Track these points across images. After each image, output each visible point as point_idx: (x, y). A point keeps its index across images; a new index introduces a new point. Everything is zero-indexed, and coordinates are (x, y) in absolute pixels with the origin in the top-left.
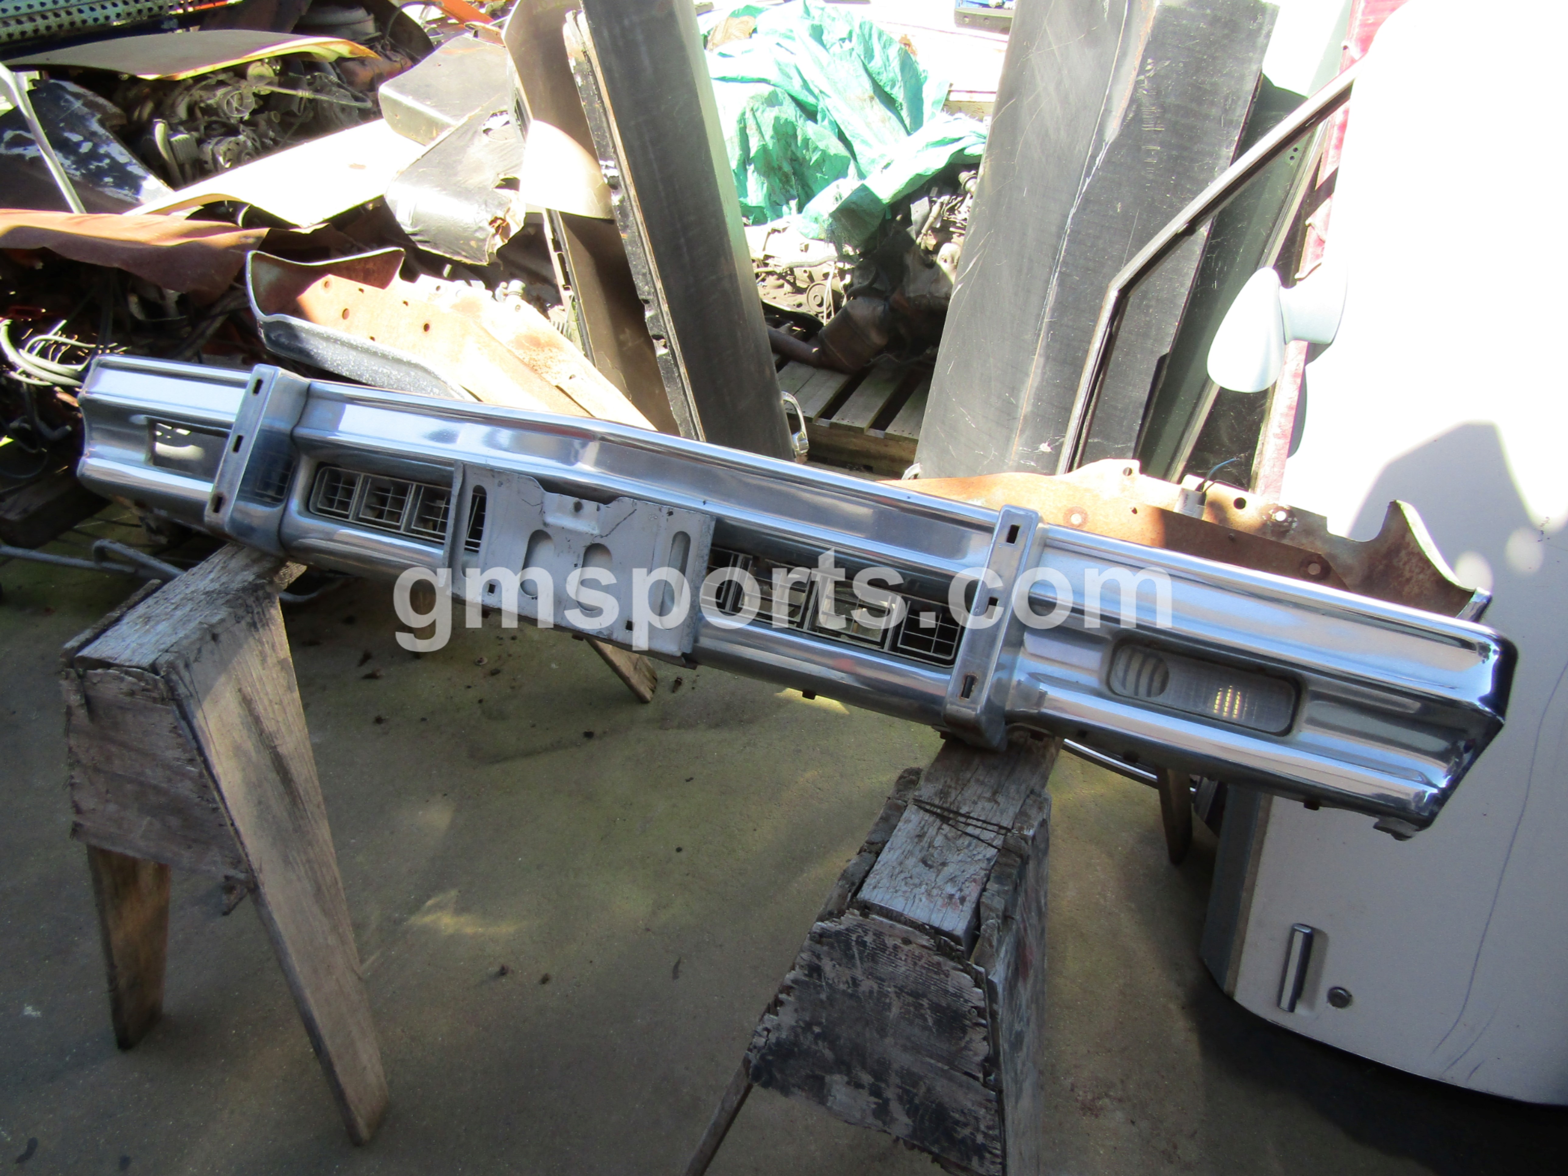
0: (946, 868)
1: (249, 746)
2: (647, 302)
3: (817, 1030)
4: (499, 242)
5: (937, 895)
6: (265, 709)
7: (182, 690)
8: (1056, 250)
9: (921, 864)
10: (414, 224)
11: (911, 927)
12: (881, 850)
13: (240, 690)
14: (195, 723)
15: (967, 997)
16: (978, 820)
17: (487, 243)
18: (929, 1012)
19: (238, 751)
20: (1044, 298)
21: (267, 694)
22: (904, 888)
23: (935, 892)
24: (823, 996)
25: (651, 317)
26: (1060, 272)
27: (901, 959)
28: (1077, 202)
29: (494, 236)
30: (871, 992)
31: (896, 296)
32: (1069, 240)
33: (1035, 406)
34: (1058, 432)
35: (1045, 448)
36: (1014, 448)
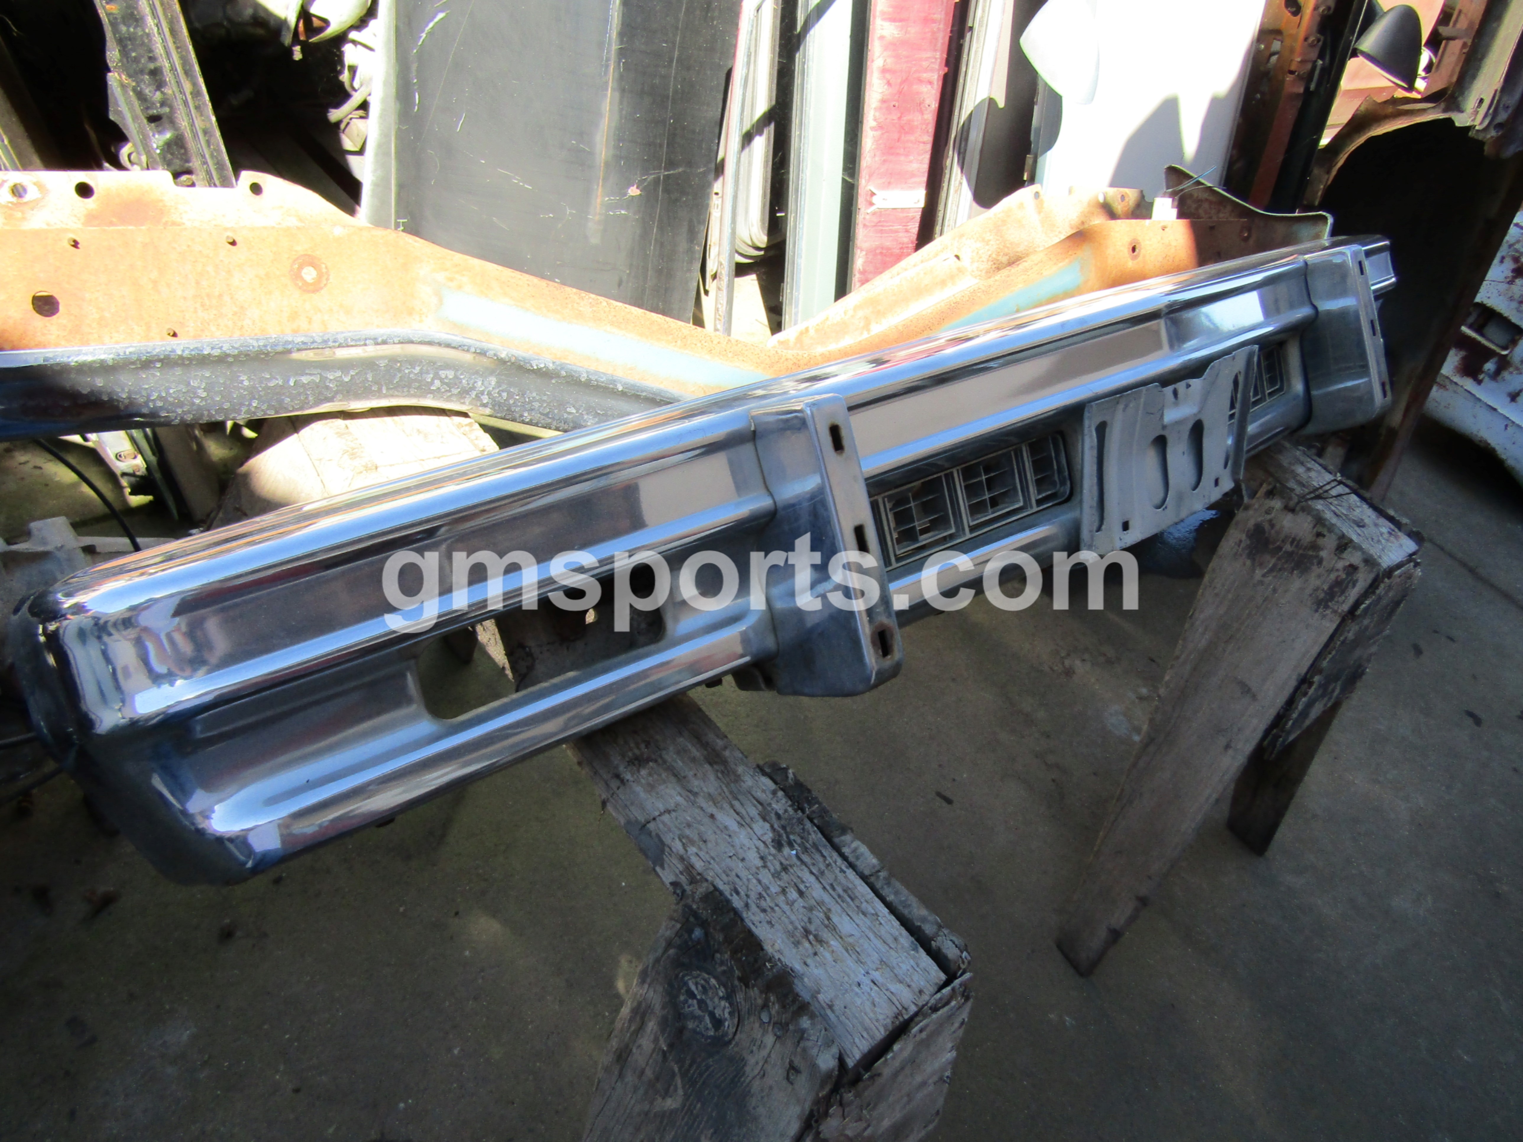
20: (606, 20)
33: (617, 147)
34: (645, 171)
35: (634, 191)
36: (599, 200)
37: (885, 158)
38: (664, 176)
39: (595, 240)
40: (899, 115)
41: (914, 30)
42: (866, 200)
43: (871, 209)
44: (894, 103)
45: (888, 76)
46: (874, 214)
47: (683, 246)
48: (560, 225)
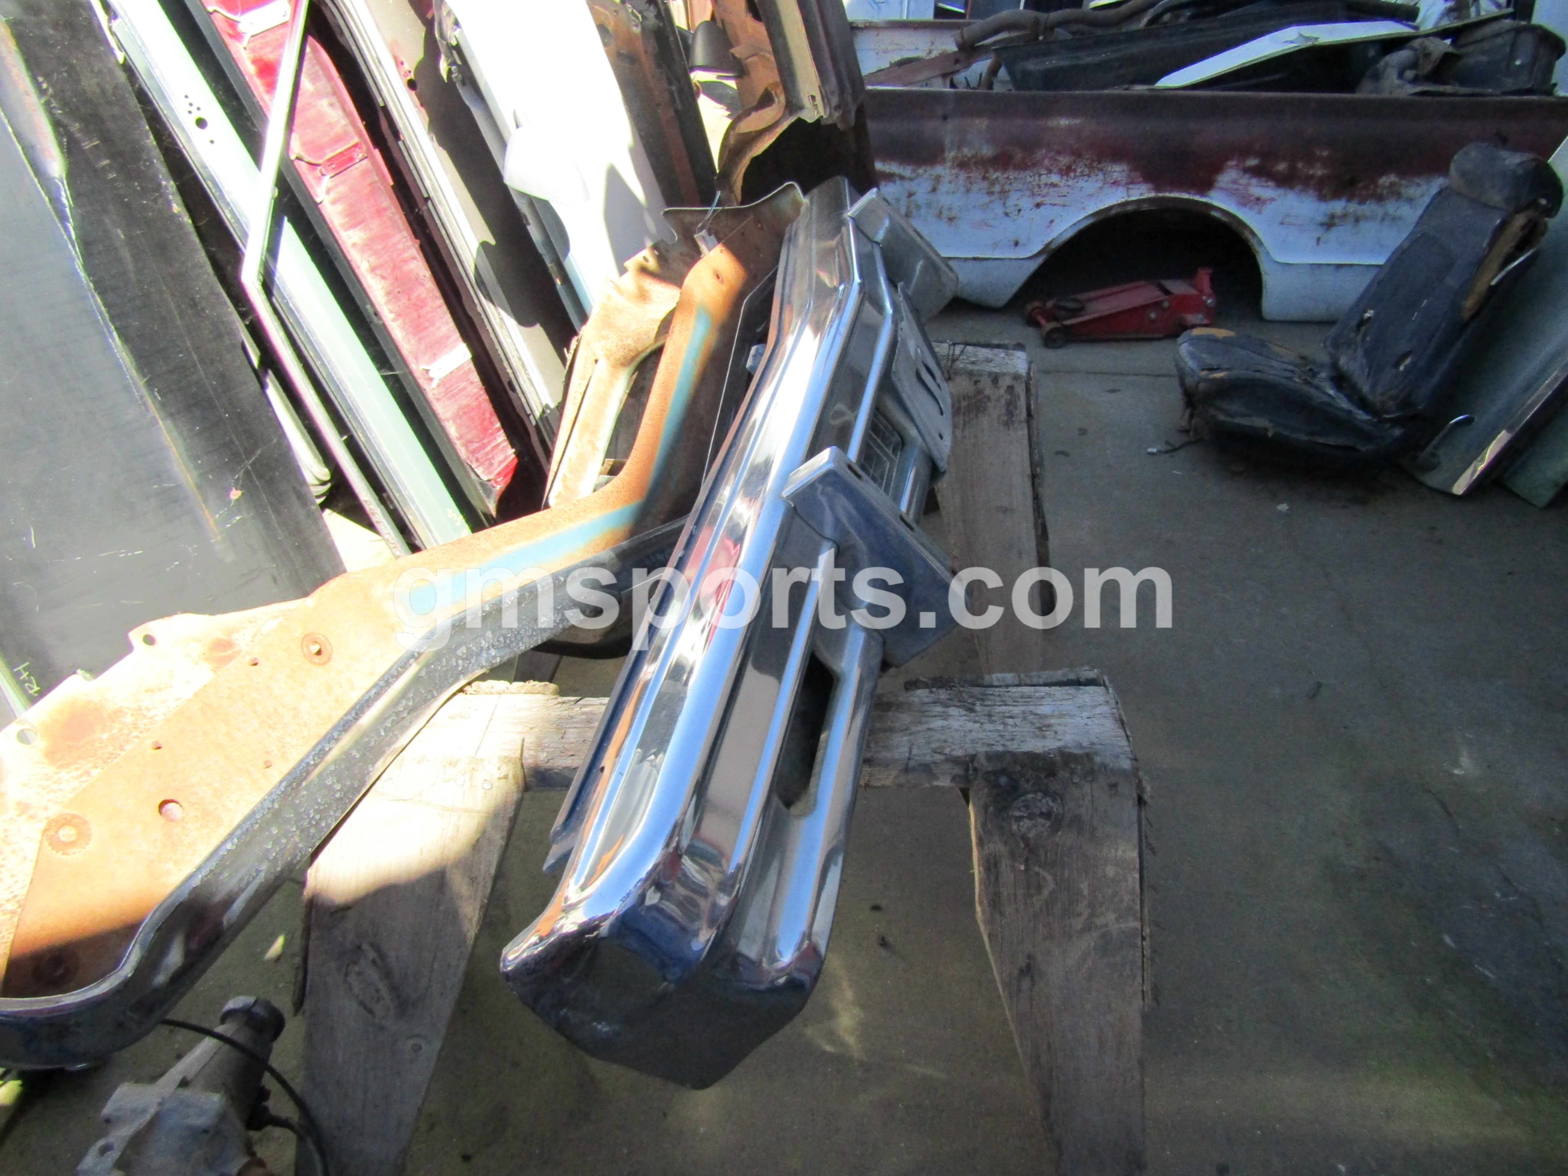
33: (197, 467)
34: (233, 471)
35: (235, 494)
36: (211, 522)
37: (418, 337)
38: (251, 465)
39: (230, 558)
40: (407, 297)
41: (375, 225)
42: (426, 379)
43: (434, 384)
44: (397, 290)
45: (378, 272)
46: (439, 386)
47: (301, 513)
48: (190, 567)
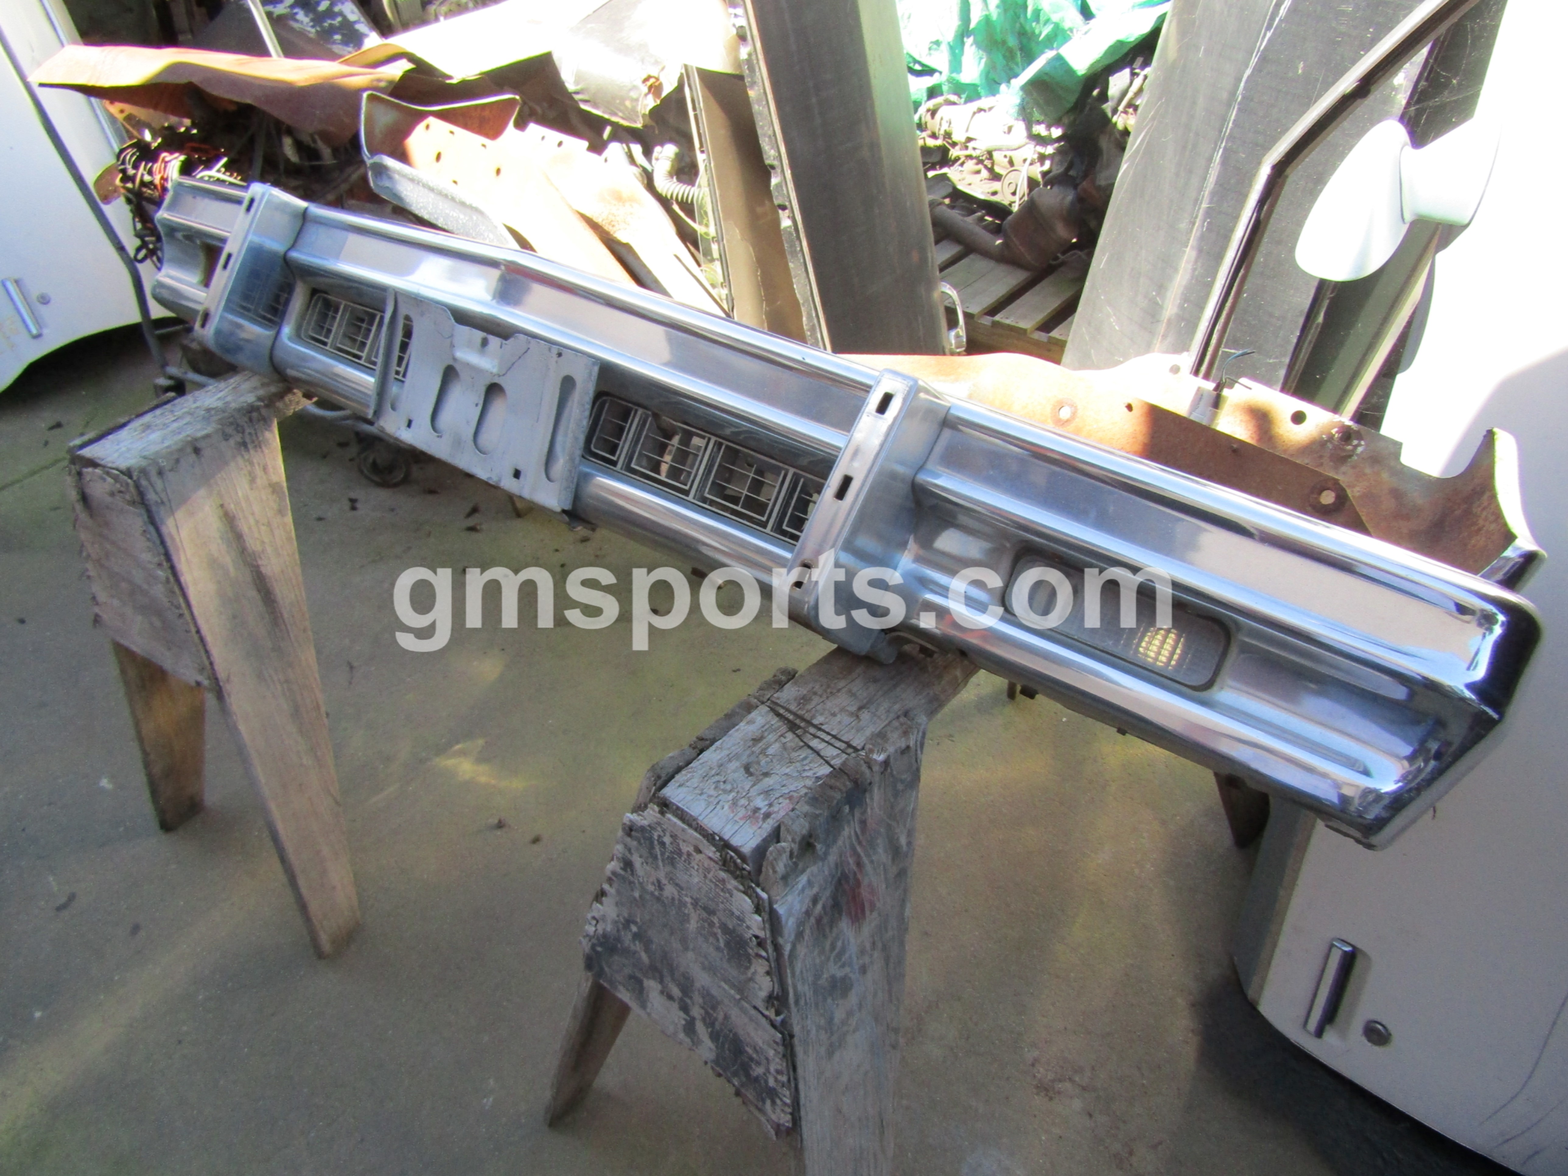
0: (767, 779)
1: (228, 560)
2: (773, 167)
3: (634, 929)
4: (651, 102)
5: (742, 806)
6: (250, 528)
7: (151, 496)
8: (1224, 119)
9: (742, 769)
10: (577, 83)
11: (700, 834)
12: (707, 748)
13: (222, 506)
14: (164, 530)
15: (748, 923)
16: (828, 734)
17: (640, 103)
18: (719, 931)
19: (213, 563)
20: (1205, 179)
21: (253, 514)
22: (712, 792)
23: (743, 802)
24: (637, 894)
25: (777, 185)
26: (1225, 149)
27: (693, 868)
28: (1254, 61)
29: (646, 95)
30: (673, 899)
31: (1085, 184)
32: (1239, 109)
